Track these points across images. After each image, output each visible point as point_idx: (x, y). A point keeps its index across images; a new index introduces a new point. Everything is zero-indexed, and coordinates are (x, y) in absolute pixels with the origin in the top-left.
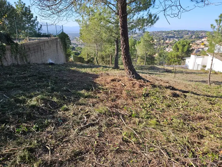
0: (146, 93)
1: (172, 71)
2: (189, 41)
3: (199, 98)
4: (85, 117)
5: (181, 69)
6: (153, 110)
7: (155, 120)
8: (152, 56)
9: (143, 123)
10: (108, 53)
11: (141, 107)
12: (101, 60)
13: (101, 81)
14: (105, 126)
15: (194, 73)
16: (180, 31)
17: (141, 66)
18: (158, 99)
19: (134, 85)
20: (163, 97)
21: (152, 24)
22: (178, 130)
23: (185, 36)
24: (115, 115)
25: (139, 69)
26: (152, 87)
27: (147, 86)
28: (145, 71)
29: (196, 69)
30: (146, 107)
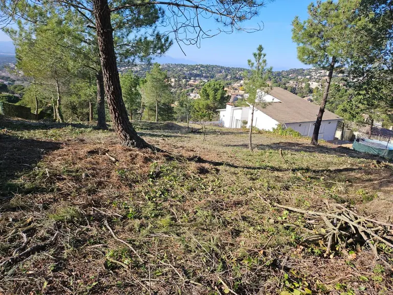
0: (155, 172)
1: (201, 131)
2: (223, 83)
3: (236, 172)
4: (24, 235)
5: (214, 128)
6: (166, 200)
7: (168, 217)
8: (168, 106)
9: (148, 226)
10: (83, 98)
11: (147, 197)
12: (69, 112)
13: (65, 155)
14: (69, 246)
15: (232, 133)
16: (209, 66)
17: (151, 123)
18: (176, 181)
19: (133, 158)
20: (184, 175)
21: (163, 51)
22: (203, 229)
23: (218, 75)
24: (94, 221)
25: (148, 129)
26: (167, 160)
27: (158, 158)
28: (157, 132)
29: (234, 127)
30: (155, 197)
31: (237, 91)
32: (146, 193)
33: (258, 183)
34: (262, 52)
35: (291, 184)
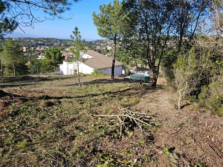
0: (14, 111)
2: (59, 49)
3: (72, 101)
5: (57, 76)
6: (23, 129)
7: (25, 141)
11: (8, 131)
15: (69, 78)
16: (49, 39)
17: (11, 77)
18: (30, 114)
20: (37, 110)
23: (55, 44)
25: (9, 82)
26: (23, 101)
27: (15, 102)
28: (16, 83)
29: (70, 74)
30: (15, 129)
31: (69, 53)
32: (7, 128)
33: (84, 105)
34: (78, 31)
35: (102, 102)
